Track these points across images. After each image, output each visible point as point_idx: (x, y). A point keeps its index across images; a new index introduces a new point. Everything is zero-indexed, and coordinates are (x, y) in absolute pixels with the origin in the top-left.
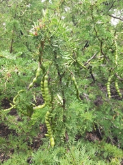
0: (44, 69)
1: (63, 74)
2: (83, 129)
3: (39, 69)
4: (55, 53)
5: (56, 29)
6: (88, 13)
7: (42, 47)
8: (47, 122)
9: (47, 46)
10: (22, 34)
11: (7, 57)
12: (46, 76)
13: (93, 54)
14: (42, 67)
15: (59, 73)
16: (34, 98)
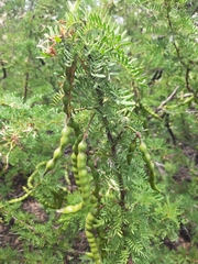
0: (76, 129)
1: (119, 138)
2: (160, 237)
3: (66, 130)
4: (99, 93)
5: (98, 38)
6: (161, 15)
7: (71, 82)
8: (88, 234)
9: (80, 78)
10: (43, 63)
11: (12, 105)
12: (82, 145)
13: (170, 92)
14: (71, 124)
15: (109, 135)
16: (67, 177)
